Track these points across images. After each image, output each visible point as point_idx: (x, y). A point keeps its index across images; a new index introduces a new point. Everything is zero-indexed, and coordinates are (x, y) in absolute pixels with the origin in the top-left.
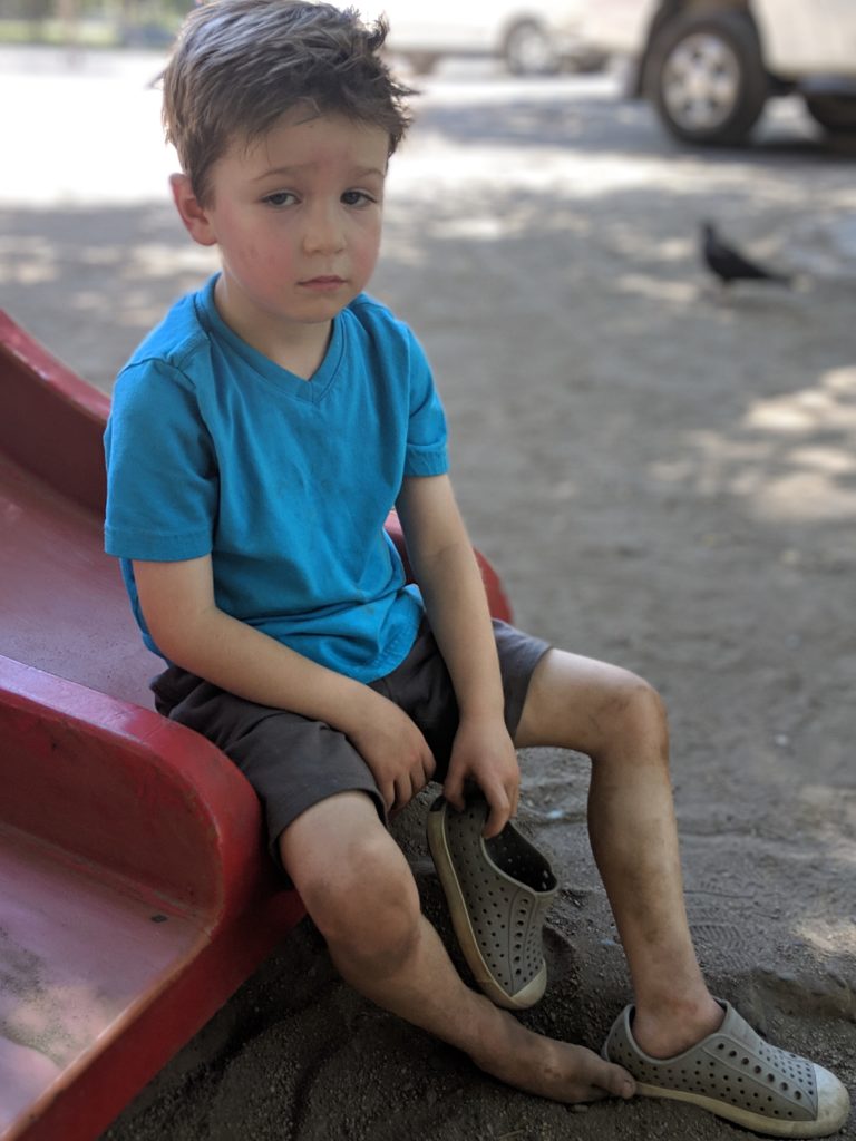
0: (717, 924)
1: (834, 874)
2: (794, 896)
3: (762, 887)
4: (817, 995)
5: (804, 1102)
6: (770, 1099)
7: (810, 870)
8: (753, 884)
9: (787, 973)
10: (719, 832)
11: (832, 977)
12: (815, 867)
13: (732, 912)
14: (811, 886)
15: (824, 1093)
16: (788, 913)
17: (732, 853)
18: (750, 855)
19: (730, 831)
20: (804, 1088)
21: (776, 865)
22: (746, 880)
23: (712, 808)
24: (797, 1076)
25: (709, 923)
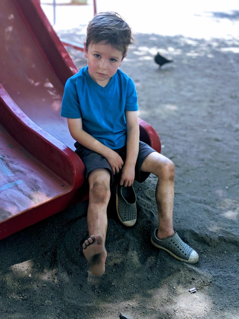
0: (188, 219)
1: (220, 216)
2: (208, 218)
3: (202, 215)
4: (202, 238)
5: (186, 256)
6: (179, 253)
7: (215, 214)
8: (200, 214)
9: (197, 232)
10: (200, 203)
11: (206, 235)
12: (217, 214)
13: (192, 218)
14: (213, 217)
15: (192, 256)
16: (204, 221)
17: (200, 207)
18: (203, 208)
19: (203, 203)
20: (187, 254)
21: (208, 212)
22: (200, 213)
23: (202, 198)
24: (187, 251)
25: (186, 219)
